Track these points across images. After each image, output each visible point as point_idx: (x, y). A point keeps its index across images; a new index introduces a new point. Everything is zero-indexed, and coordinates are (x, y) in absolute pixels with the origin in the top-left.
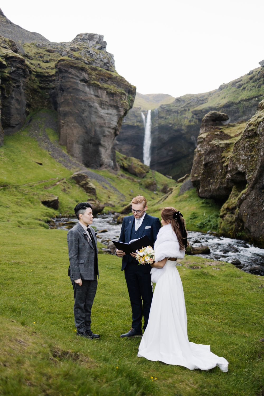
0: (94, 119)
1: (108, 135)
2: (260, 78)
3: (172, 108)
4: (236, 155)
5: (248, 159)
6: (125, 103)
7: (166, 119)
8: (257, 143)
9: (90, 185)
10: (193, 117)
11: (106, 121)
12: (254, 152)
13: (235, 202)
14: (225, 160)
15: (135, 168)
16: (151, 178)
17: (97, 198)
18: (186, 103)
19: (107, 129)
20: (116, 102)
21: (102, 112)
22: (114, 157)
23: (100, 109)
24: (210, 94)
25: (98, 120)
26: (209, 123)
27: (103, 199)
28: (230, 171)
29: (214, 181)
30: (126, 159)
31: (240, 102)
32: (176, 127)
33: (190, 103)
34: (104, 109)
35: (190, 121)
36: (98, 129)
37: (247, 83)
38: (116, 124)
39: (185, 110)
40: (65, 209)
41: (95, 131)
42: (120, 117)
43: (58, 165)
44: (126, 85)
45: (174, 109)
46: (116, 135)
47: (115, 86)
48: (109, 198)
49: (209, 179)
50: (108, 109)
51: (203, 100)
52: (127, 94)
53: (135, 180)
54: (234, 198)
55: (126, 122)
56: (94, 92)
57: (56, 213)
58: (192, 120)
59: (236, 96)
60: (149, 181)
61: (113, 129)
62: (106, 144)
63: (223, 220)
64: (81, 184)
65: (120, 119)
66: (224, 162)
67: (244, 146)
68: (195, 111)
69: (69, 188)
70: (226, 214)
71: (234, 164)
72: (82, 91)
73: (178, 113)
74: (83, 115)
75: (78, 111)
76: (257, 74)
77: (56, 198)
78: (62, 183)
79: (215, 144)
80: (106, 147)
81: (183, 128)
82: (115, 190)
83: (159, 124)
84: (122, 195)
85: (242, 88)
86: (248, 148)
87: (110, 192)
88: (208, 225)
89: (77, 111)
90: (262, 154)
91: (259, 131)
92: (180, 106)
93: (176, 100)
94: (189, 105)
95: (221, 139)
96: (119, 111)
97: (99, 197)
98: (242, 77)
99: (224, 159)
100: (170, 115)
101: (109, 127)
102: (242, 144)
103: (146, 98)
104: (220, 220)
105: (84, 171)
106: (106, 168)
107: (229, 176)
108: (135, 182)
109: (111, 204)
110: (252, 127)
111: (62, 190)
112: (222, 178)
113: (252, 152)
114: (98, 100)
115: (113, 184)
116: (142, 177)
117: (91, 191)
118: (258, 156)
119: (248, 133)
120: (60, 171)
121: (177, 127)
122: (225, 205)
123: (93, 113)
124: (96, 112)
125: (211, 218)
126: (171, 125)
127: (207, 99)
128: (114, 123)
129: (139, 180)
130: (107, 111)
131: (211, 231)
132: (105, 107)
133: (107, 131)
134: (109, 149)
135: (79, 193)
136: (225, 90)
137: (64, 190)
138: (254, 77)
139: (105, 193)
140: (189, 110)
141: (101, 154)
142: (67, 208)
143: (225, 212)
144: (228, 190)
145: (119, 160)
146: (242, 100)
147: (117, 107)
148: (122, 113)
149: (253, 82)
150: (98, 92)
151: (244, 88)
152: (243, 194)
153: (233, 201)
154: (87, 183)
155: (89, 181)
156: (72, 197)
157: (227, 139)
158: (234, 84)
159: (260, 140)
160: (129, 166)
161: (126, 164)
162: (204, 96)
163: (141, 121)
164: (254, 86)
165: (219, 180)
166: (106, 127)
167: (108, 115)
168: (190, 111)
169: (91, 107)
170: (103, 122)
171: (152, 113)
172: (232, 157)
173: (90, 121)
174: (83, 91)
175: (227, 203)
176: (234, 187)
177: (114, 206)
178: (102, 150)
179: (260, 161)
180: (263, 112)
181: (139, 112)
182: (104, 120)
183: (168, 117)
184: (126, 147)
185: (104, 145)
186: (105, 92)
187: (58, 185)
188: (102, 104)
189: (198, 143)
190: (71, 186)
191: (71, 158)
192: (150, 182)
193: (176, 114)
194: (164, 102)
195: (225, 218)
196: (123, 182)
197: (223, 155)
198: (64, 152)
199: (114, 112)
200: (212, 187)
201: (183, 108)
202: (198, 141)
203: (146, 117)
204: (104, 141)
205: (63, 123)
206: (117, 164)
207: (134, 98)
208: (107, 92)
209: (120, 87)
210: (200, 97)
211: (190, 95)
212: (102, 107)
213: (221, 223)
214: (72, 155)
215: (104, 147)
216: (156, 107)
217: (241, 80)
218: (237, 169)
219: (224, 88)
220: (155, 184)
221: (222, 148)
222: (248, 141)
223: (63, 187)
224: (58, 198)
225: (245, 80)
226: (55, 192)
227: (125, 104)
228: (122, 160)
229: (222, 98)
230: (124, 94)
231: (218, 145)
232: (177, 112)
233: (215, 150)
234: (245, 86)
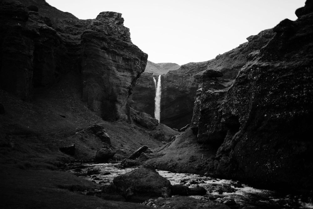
0: (112, 80)
1: (123, 93)
2: (248, 50)
3: (178, 73)
4: (230, 100)
5: (240, 103)
6: (138, 67)
7: (173, 82)
8: (248, 88)
9: (105, 135)
10: (195, 81)
11: (122, 82)
12: (246, 97)
13: (229, 145)
14: (220, 107)
15: (146, 121)
16: (160, 130)
17: (111, 146)
18: (190, 69)
19: (123, 89)
20: (131, 66)
21: (119, 74)
22: (128, 112)
23: (116, 72)
24: (209, 62)
25: (115, 81)
26: (206, 79)
27: (116, 147)
28: (224, 116)
29: (210, 127)
30: (138, 114)
31: (233, 69)
32: (181, 89)
33: (193, 69)
34: (120, 71)
35: (193, 84)
36: (115, 88)
37: (238, 54)
38: (130, 84)
39: (189, 75)
40: (80, 155)
41: (112, 89)
42: (133, 78)
43: (79, 118)
44: (139, 52)
45: (180, 74)
46: (130, 93)
47: (130, 54)
48: (122, 146)
49: (206, 124)
50: (124, 72)
51: (203, 68)
52: (140, 60)
53: (146, 131)
54: (228, 141)
55: (138, 84)
56: (112, 58)
57: (72, 158)
58: (195, 83)
59: (230, 64)
60: (158, 132)
61: (127, 88)
62: (122, 101)
63: (219, 162)
64: (97, 133)
65: (134, 80)
66: (219, 108)
67: (236, 92)
68: (197, 76)
69: (86, 137)
70: (221, 156)
71: (228, 109)
72: (102, 57)
73: (183, 78)
74: (103, 77)
75: (99, 73)
76: (246, 47)
77: (73, 145)
78: (80, 132)
79: (211, 93)
80: (121, 104)
81: (187, 89)
82: (128, 139)
83: (168, 86)
84: (134, 144)
85: (234, 58)
86: (240, 94)
87: (123, 141)
88: (205, 167)
89: (97, 73)
90: (253, 97)
91: (250, 77)
92: (184, 72)
93: (181, 67)
94: (192, 72)
95: (216, 89)
96: (133, 74)
97: (113, 146)
98: (233, 49)
99: (219, 106)
100: (176, 79)
101: (124, 87)
102: (234, 90)
103: (157, 66)
104: (216, 162)
105: (101, 123)
106: (121, 121)
107: (223, 120)
108: (146, 133)
109: (122, 151)
110: (243, 75)
111: (79, 139)
112: (218, 123)
113: (243, 97)
114: (116, 64)
115: (127, 135)
116: (153, 129)
117: (106, 140)
118: (249, 100)
119: (240, 80)
120: (81, 123)
121: (183, 89)
122: (221, 148)
123: (111, 75)
124: (114, 74)
125: (208, 161)
126: (177, 88)
127: (206, 66)
128: (129, 84)
129: (150, 132)
130: (122, 74)
131: (208, 173)
132: (121, 70)
133: (122, 90)
134: (124, 105)
135: (96, 142)
136: (221, 60)
137: (82, 139)
138: (243, 49)
139: (119, 142)
140: (192, 75)
141: (117, 109)
142: (83, 154)
143: (220, 154)
144: (223, 134)
145: (132, 115)
146: (234, 68)
147: (131, 71)
148: (135, 76)
149: (243, 53)
150: (115, 58)
151: (236, 58)
152: (236, 136)
153: (228, 144)
154: (103, 133)
155: (104, 131)
156: (88, 145)
157: (221, 89)
158: (227, 54)
159: (250, 86)
160: (141, 119)
161: (138, 118)
162: (204, 64)
163: (153, 84)
164: (243, 56)
165: (215, 125)
166: (122, 86)
167: (124, 77)
168: (193, 76)
169: (109, 69)
170: (119, 82)
171: (162, 78)
172: (226, 103)
173: (108, 81)
174: (103, 57)
175: (222, 146)
176: (228, 131)
177: (125, 153)
178: (118, 106)
179: (252, 104)
180: (252, 62)
181: (151, 77)
182: (120, 81)
183: (175, 81)
184: (140, 105)
185: (120, 101)
186: (122, 57)
187: (77, 134)
188: (118, 67)
189: (197, 96)
190: (89, 136)
191: (91, 112)
192: (159, 133)
193: (181, 79)
194: (172, 69)
195: (220, 160)
196: (136, 133)
197: (218, 102)
198: (85, 107)
199: (128, 74)
200: (209, 132)
201: (187, 73)
202: (197, 93)
203: (157, 81)
204: (120, 99)
205: (85, 83)
206: (131, 118)
207: (146, 63)
208: (123, 58)
209: (134, 54)
210: (201, 65)
211: (192, 63)
212: (119, 70)
213: (217, 165)
214: (92, 110)
215: (119, 103)
216: (166, 72)
217: (234, 52)
218: (230, 112)
219: (220, 58)
220: (163, 135)
221: (217, 96)
222: (239, 87)
223: (81, 136)
224: (74, 145)
225: (236, 52)
226: (73, 140)
227: (138, 68)
228: (135, 115)
229: (218, 66)
230: (137, 60)
231: (213, 94)
232: (182, 77)
233: (211, 98)
234: (237, 56)
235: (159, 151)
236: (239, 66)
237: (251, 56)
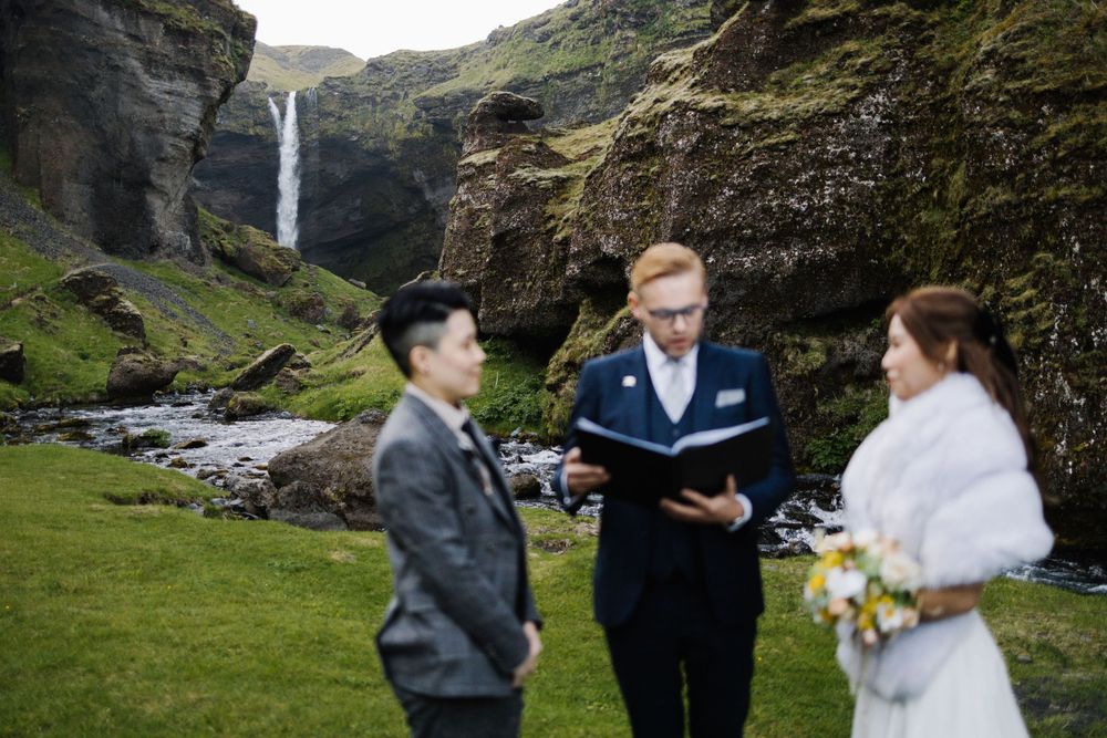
0: (128, 107)
1: (172, 157)
3: (357, 88)
4: (595, 208)
5: (630, 219)
6: (225, 62)
7: (340, 118)
8: (659, 174)
9: (125, 307)
10: (417, 116)
11: (167, 115)
12: (649, 199)
13: (591, 345)
14: (557, 226)
15: (259, 256)
16: (306, 285)
17: (146, 346)
18: (398, 76)
19: (171, 140)
20: (197, 58)
21: (153, 86)
22: (192, 224)
23: (145, 78)
24: (464, 54)
25: (140, 111)
26: (491, 125)
27: (165, 349)
28: (577, 256)
29: (524, 286)
30: (228, 229)
31: (546, 80)
32: (371, 144)
33: (410, 75)
34: (157, 77)
35: (410, 128)
36: (140, 137)
37: (564, 28)
38: (197, 124)
39: (396, 97)
40: (45, 382)
41: (132, 143)
42: (208, 103)
43: (13, 246)
44: (224, 9)
45: (362, 90)
46: (197, 157)
47: (191, 12)
48: (185, 345)
49: (510, 279)
50: (171, 79)
51: (444, 71)
52: (229, 38)
53: (260, 291)
54: (586, 334)
55: (223, 123)
56: (126, 26)
57: (19, 393)
58: (416, 125)
59: (536, 63)
60: (302, 293)
61: (189, 138)
62: (167, 183)
63: (558, 396)
64: (93, 302)
65: (210, 109)
66: (553, 231)
67: (617, 184)
68: (425, 99)
69: (54, 316)
70: (564, 380)
71: (589, 234)
72: (87, 19)
73: (375, 104)
74: (93, 94)
75: (75, 77)
76: (591, 7)
77: (16, 348)
78: (31, 300)
79: (525, 179)
80: (167, 194)
81: (391, 146)
82: (202, 320)
83: (322, 133)
84: (224, 336)
85: (550, 42)
86: (630, 190)
87: (185, 327)
88: (511, 413)
89: (70, 81)
90: (674, 204)
91: (664, 139)
92: (379, 84)
93: (368, 66)
94: (406, 82)
95: (541, 166)
96: (205, 87)
97: (153, 344)
98: (549, 12)
99: (552, 223)
100: (351, 108)
101: (176, 135)
102: (610, 178)
103: (281, 56)
104: (545, 397)
105: (102, 264)
106: (169, 256)
107: (573, 269)
108: (261, 296)
109: (194, 363)
110: (639, 129)
111: (31, 323)
112: (549, 278)
113: (641, 199)
114: (141, 50)
115: (197, 305)
116: (281, 282)
117: (129, 325)
118: (661, 209)
120: (22, 265)
121: (375, 143)
122: (563, 355)
123: (124, 87)
124: (135, 87)
125: (519, 393)
126: (355, 138)
127: (455, 66)
128: (192, 122)
129: (272, 293)
130: (167, 85)
131: (522, 431)
132: (162, 71)
133: (169, 145)
134: (176, 200)
135: (90, 331)
136: (504, 47)
137: (40, 323)
138: (581, 13)
139: (171, 330)
140: (406, 95)
141: (153, 213)
142: (55, 376)
143: (562, 374)
144: (568, 312)
145: (206, 233)
146: (551, 76)
147: (198, 75)
148: (216, 94)
149: (580, 28)
150: (137, 25)
151: (557, 44)
152: (621, 319)
153: (587, 343)
154: (114, 301)
155: (121, 294)
156: (66, 345)
157: (557, 166)
158: (528, 28)
159: (665, 166)
160: (239, 250)
161: (229, 244)
162: (448, 59)
163: (268, 123)
164: (582, 39)
165: (539, 284)
166: (166, 133)
167: (173, 98)
168: (409, 101)
169: (116, 68)
170: (155, 116)
171: (302, 103)
172: (581, 216)
173: (116, 112)
174: (89, 20)
175: (567, 349)
176: (584, 302)
177: (203, 369)
178: (156, 203)
179: (670, 225)
180: (666, 88)
181: (262, 96)
182: (160, 111)
183: (346, 112)
184: (225, 197)
185: (162, 186)
186: (162, 25)
187: (18, 307)
188: (150, 61)
189: (462, 181)
190: (63, 311)
191: (55, 224)
192: (304, 299)
193: (370, 107)
194: (334, 70)
195: (562, 392)
196: (225, 298)
197: (550, 209)
198: (33, 205)
199: (190, 88)
200: (521, 303)
201: (389, 89)
202: (461, 173)
203: (283, 115)
204: (161, 176)
205: (23, 115)
206: (203, 245)
207: (252, 50)
208: (167, 27)
209: (208, 14)
210: (437, 62)
211: (407, 53)
212: (154, 71)
213: (552, 405)
214: (60, 217)
215: (161, 192)
216: (312, 81)
217: (549, 21)
218: (597, 248)
219: (502, 40)
220: (320, 303)
221: (546, 189)
222: (630, 169)
223: (35, 314)
224: (21, 345)
225: (558, 21)
226: (8, 328)
227: (223, 65)
228: (217, 233)
229: (498, 68)
230: (221, 37)
231: (532, 182)
232: (371, 100)
233: (523, 196)
234: (559, 36)
235: (332, 361)
236: (566, 70)
237: (661, 67)
